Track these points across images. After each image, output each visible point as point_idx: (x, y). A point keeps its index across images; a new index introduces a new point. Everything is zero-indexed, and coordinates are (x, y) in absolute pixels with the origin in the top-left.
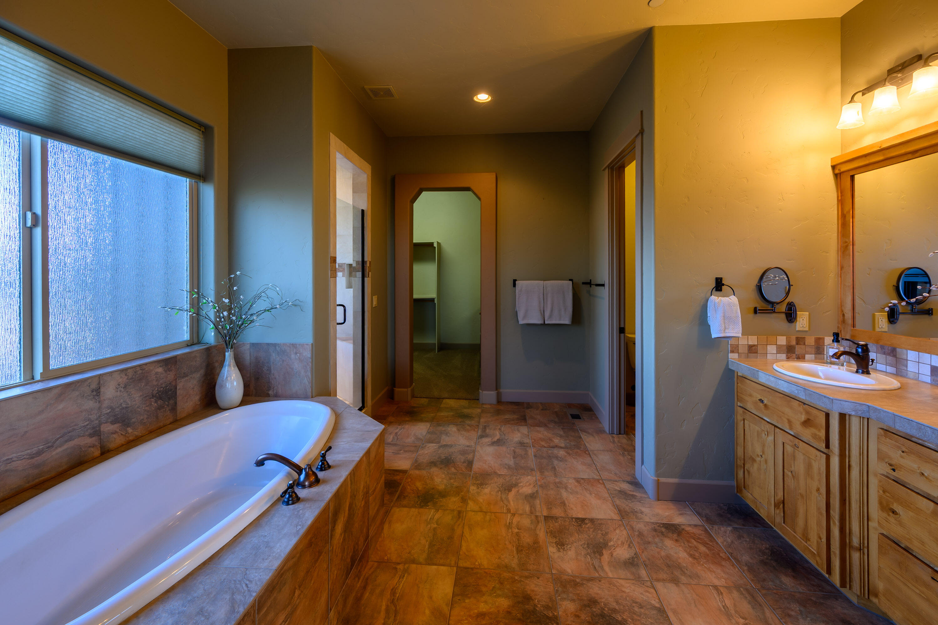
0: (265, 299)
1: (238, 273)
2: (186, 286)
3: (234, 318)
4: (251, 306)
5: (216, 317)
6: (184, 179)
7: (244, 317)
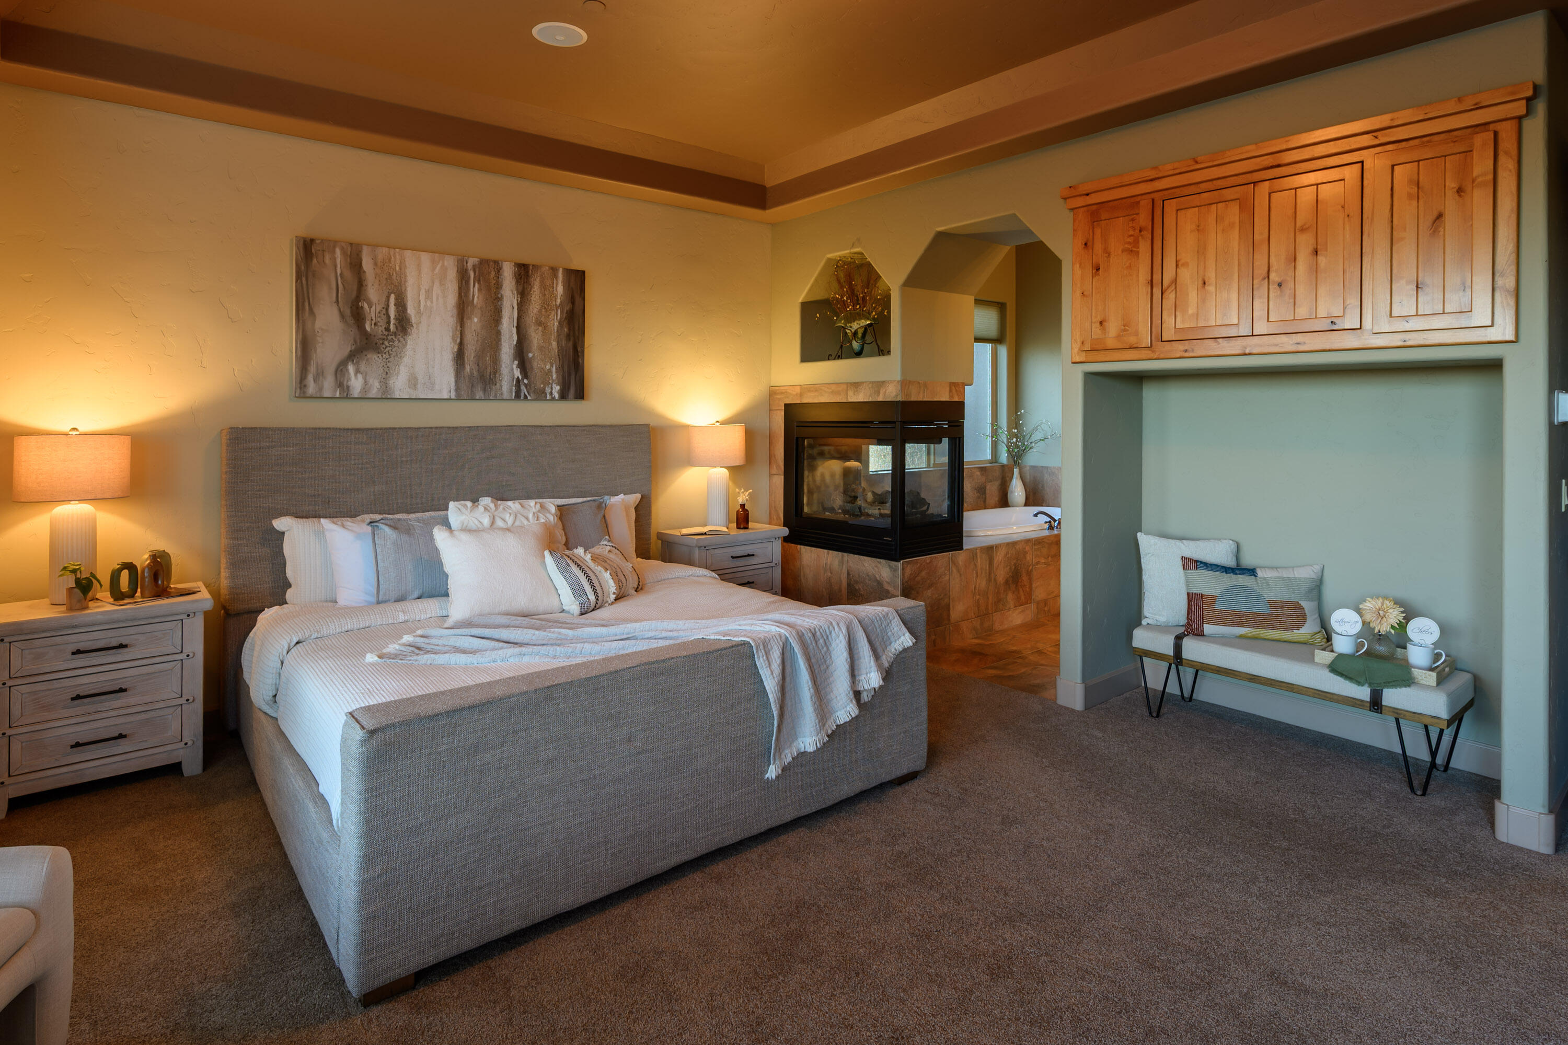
0: (1041, 431)
1: (1022, 411)
2: (989, 420)
3: (1020, 444)
4: (1031, 436)
5: (1008, 442)
6: (988, 344)
7: (1026, 443)
